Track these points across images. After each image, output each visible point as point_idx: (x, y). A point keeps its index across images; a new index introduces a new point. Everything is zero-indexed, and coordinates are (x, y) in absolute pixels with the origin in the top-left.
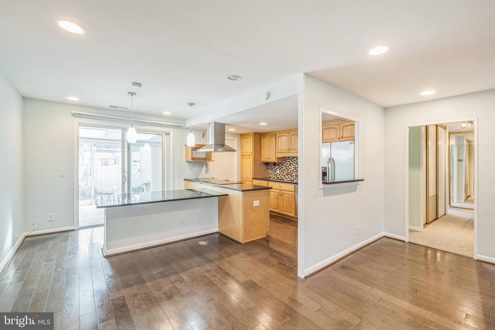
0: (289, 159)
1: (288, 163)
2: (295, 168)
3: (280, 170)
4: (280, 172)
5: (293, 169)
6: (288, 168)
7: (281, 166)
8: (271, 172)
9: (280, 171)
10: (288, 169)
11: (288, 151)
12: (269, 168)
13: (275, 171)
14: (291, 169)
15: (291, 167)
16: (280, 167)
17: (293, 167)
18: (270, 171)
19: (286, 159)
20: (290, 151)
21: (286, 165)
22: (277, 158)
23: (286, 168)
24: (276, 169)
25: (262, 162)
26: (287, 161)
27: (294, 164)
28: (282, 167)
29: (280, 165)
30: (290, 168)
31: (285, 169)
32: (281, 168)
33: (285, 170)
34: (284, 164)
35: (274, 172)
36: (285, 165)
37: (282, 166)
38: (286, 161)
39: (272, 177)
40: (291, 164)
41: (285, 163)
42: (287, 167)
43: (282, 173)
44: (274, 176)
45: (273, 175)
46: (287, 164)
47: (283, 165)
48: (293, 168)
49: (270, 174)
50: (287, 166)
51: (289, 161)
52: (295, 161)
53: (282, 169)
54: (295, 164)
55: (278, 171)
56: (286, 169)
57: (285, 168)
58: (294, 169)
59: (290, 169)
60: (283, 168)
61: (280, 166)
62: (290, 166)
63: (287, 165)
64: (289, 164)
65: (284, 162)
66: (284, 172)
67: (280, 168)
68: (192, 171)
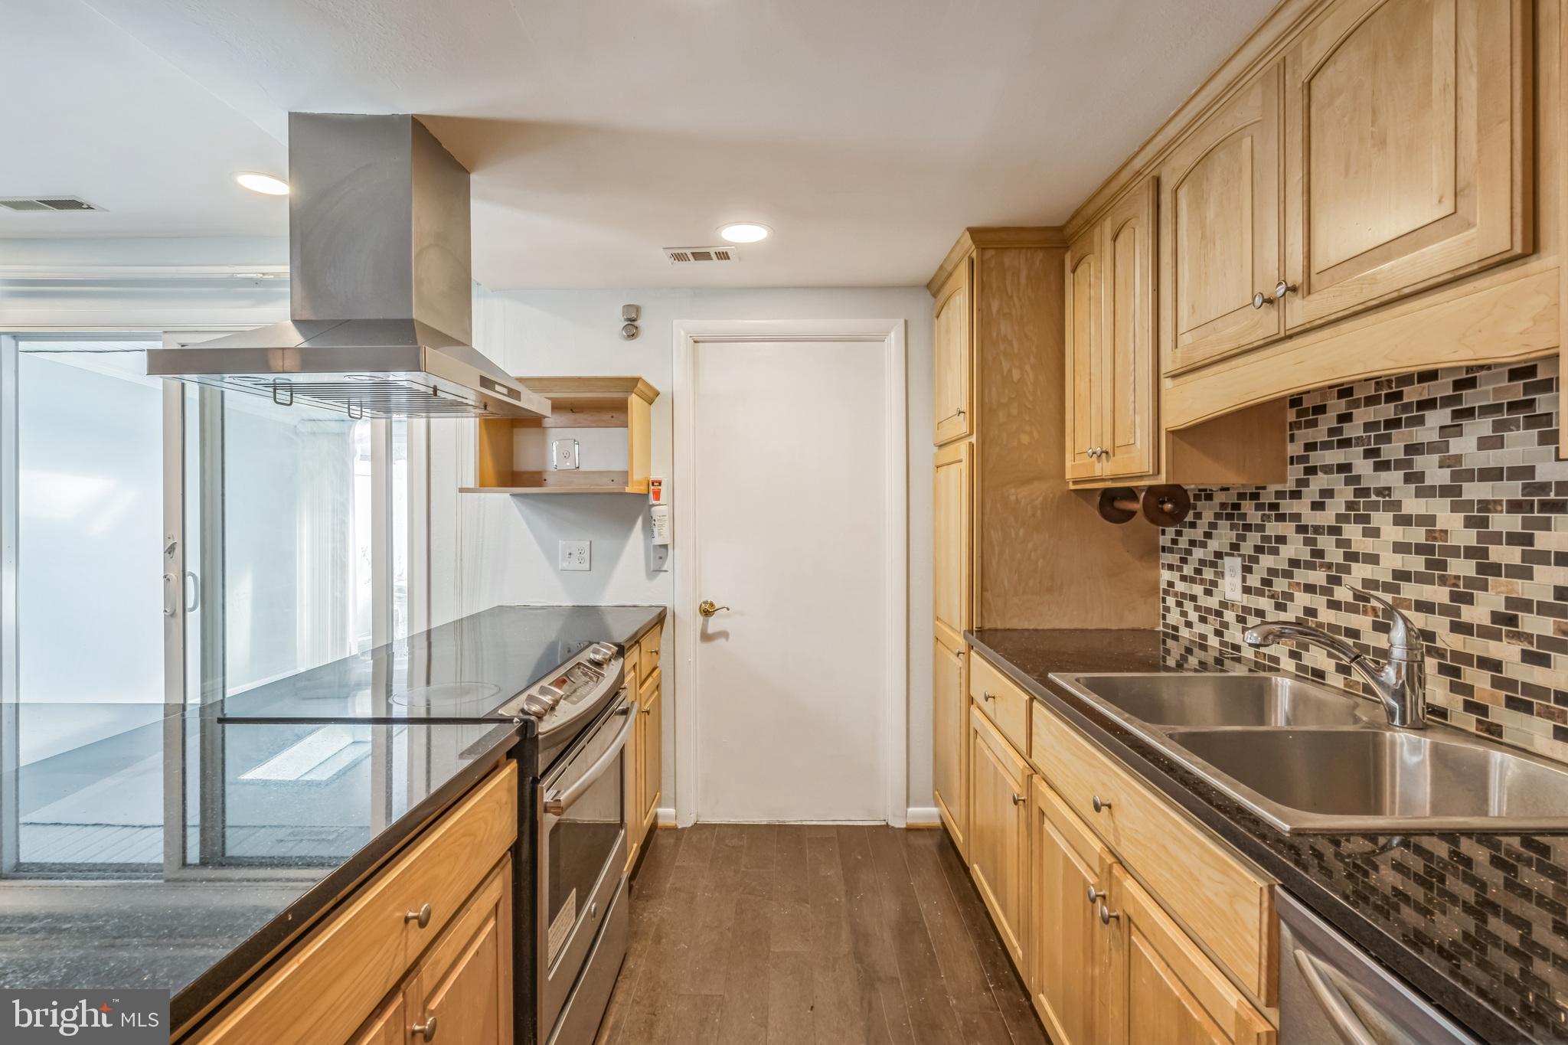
0: (1345, 443)
1: (1328, 493)
2: (1420, 549)
3: (1247, 569)
4: (1247, 590)
5: (1398, 562)
6: (1335, 555)
7: (1261, 528)
8: (1180, 587)
9: (1254, 581)
10: (1329, 566)
11: (1268, 323)
12: (1164, 549)
13: (1208, 574)
14: (1373, 559)
15: (1375, 533)
16: (1254, 538)
17: (1392, 533)
18: (1166, 575)
19: (1310, 447)
20: (1299, 311)
21: (1311, 518)
22: (1176, 434)
23: (1305, 554)
24: (1219, 555)
25: (1072, 487)
26: (1327, 469)
27: (1413, 506)
28: (1266, 539)
29: (1254, 516)
30: (1352, 557)
31: (1294, 563)
32: (1259, 549)
33: (1302, 576)
34: (1288, 506)
35: (1198, 590)
36: (1297, 517)
37: (1273, 528)
38: (1311, 471)
39: (1184, 632)
40: (1375, 507)
41: (1296, 495)
42: (1326, 542)
43: (1265, 603)
44: (1199, 628)
45: (1193, 616)
46: (1318, 506)
47: (1281, 518)
48: (1400, 548)
49: (1171, 601)
50: (1318, 530)
51: (1344, 468)
52: (1421, 462)
53: (1267, 561)
54: (1424, 492)
55: (1228, 578)
56: (1310, 566)
57: (1295, 548)
58: (1416, 563)
59: (1360, 571)
60: (1275, 552)
61: (1248, 527)
62: (1352, 531)
63: (1327, 518)
64: (1350, 506)
65: (1290, 485)
66: (1290, 597)
67: (1247, 548)
68: (552, 556)
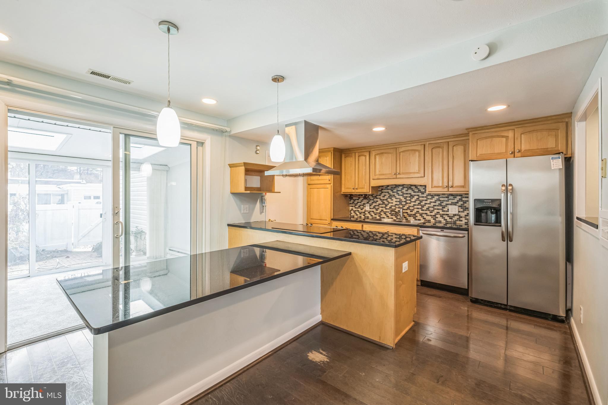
0: (388, 189)
1: (386, 195)
2: (398, 202)
3: (370, 206)
4: (370, 208)
5: (396, 203)
6: (386, 203)
7: (373, 200)
8: (354, 209)
9: (372, 207)
10: (385, 204)
11: (395, 176)
12: (350, 204)
13: (362, 207)
14: (392, 203)
15: (393, 200)
16: (372, 201)
17: (394, 200)
18: (351, 208)
19: (383, 189)
20: (398, 176)
21: (382, 198)
22: (372, 187)
23: (382, 203)
24: (364, 204)
25: (342, 193)
26: (385, 192)
27: (397, 197)
28: (375, 201)
29: (372, 198)
30: (390, 203)
31: (380, 204)
32: (372, 203)
33: (380, 206)
34: (378, 197)
35: (359, 209)
36: (380, 198)
37: (375, 200)
38: (383, 192)
39: (356, 217)
40: (393, 197)
41: (380, 195)
42: (385, 201)
43: (374, 210)
44: (359, 215)
45: (358, 213)
46: (384, 197)
47: (377, 198)
48: (396, 201)
49: (352, 212)
50: (384, 200)
51: (387, 192)
52: (399, 192)
53: (374, 204)
54: (399, 195)
55: (366, 207)
56: (382, 204)
57: (380, 202)
58: (398, 203)
59: (390, 205)
60: (376, 203)
61: (371, 200)
62: (389, 200)
63: (385, 198)
64: (389, 197)
65: (379, 194)
66: (379, 209)
67: (370, 202)
68: (240, 210)
